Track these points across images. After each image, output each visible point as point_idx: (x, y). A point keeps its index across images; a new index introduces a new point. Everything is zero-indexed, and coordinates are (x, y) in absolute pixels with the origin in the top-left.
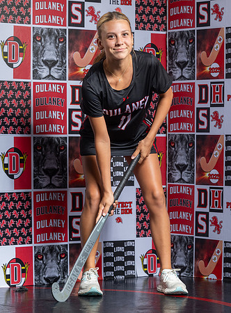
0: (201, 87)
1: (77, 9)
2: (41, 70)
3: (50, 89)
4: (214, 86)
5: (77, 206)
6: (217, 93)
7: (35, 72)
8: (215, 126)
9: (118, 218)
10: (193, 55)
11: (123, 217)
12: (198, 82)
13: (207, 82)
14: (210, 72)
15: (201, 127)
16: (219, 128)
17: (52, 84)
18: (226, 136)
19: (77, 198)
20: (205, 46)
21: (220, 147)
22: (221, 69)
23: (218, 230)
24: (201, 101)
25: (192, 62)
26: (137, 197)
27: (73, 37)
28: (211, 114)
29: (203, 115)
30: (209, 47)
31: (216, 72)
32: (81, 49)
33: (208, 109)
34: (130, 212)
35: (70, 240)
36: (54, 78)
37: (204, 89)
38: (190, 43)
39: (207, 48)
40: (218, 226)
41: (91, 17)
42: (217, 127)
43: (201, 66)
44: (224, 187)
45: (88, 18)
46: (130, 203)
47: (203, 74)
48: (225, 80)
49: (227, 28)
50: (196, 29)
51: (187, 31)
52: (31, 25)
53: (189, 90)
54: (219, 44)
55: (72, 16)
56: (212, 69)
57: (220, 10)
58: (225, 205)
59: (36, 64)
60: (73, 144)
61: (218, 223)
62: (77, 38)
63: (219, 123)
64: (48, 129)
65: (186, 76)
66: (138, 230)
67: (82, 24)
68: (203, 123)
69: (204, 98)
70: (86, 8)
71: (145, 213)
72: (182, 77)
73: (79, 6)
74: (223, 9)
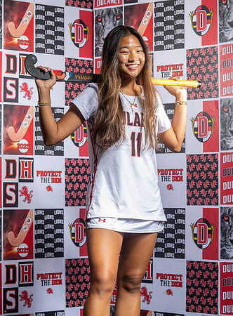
1: (11, 85)
5: (11, 279)
9: (49, 289)
11: (54, 288)
19: (11, 270)
23: (148, 300)
26: (67, 268)
27: (7, 112)
32: (15, 124)
34: (60, 282)
35: (4, 313)
40: (148, 296)
41: (24, 93)
44: (153, 258)
45: (22, 94)
46: (60, 274)
55: (6, 91)
58: (155, 276)
60: (7, 217)
61: (148, 294)
62: (11, 113)
66: (67, 300)
67: (16, 100)
70: (20, 84)
71: (74, 284)
73: (14, 82)
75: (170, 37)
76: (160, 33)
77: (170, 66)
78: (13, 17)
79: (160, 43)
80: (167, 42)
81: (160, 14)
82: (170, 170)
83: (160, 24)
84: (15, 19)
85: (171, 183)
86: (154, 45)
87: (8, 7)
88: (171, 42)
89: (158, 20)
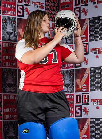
0: (77, 96)
2: (6, 89)
3: (10, 98)
4: (84, 95)
6: (86, 99)
7: (4, 89)
8: (85, 114)
10: (73, 81)
12: (75, 94)
13: (81, 93)
14: (82, 89)
15: (77, 115)
16: (87, 115)
17: (11, 95)
18: (91, 119)
20: (79, 76)
21: (87, 124)
22: (87, 87)
24: (77, 102)
25: (72, 84)
28: (83, 108)
29: (79, 109)
30: (81, 77)
31: (85, 88)
33: (81, 106)
36: (12, 92)
37: (79, 97)
38: (71, 75)
39: (80, 77)
42: (86, 114)
43: (77, 86)
47: (78, 89)
48: (89, 92)
49: (90, 68)
50: (74, 68)
51: (70, 70)
52: (2, 67)
53: (71, 97)
54: (86, 76)
56: (83, 87)
57: (87, 60)
59: (4, 86)
63: (87, 112)
64: (9, 117)
65: (70, 91)
68: (78, 113)
69: (79, 101)
72: (67, 91)
74: (88, 59)
75: (97, 35)
76: (92, 33)
77: (97, 49)
78: (21, 26)
79: (92, 38)
80: (95, 37)
81: (92, 24)
82: (98, 99)
83: (92, 28)
84: (22, 27)
85: (98, 106)
86: (89, 39)
87: (19, 21)
88: (97, 37)
89: (91, 26)
